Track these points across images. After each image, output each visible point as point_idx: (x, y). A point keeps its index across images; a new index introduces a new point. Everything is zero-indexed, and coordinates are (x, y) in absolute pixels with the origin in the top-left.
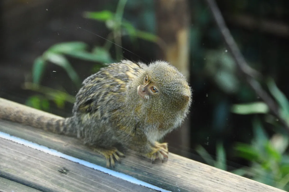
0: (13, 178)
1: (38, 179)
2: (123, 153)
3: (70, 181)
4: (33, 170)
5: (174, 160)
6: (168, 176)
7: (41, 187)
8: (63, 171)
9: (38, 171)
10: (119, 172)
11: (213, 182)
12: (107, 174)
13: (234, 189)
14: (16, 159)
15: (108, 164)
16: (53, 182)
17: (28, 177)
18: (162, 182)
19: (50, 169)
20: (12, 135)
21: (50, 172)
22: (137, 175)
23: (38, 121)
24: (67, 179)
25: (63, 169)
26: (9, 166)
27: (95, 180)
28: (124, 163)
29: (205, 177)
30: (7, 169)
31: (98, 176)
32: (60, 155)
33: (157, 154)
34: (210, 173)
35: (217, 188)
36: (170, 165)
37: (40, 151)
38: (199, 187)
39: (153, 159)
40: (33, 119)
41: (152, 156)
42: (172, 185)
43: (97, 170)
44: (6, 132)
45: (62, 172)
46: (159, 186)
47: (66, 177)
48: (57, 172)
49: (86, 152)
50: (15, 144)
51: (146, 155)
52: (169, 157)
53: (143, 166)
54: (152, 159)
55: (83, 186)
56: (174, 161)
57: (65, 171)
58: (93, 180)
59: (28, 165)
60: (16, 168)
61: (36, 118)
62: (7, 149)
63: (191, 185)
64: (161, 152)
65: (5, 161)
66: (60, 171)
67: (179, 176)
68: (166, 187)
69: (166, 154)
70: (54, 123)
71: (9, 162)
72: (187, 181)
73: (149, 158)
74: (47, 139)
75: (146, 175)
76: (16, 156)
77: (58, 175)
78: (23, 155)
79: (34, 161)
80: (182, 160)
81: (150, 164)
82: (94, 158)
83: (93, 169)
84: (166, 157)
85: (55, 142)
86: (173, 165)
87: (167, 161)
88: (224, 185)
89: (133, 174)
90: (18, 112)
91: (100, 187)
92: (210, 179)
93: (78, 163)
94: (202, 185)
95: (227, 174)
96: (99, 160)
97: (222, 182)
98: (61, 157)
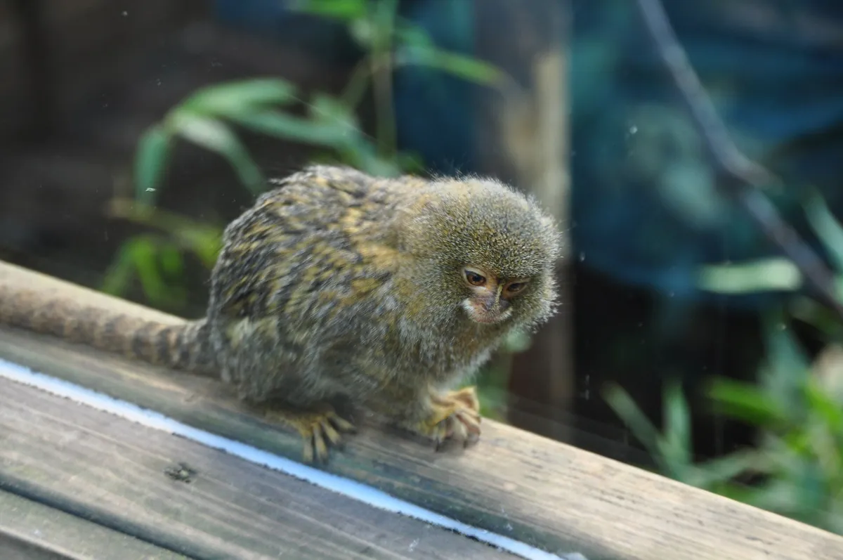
0: (38, 495)
1: (110, 497)
2: (349, 420)
3: (199, 502)
4: (96, 470)
5: (498, 440)
6: (480, 487)
7: (116, 519)
8: (180, 474)
9: (110, 474)
10: (340, 474)
11: (608, 504)
12: (305, 481)
13: (668, 522)
14: (46, 438)
15: (308, 453)
16: (151, 504)
17: (79, 491)
18: (463, 503)
19: (143, 468)
20: (36, 369)
21: (145, 479)
22: (391, 485)
23: (108, 331)
24: (189, 497)
25: (180, 468)
26: (29, 461)
27: (270, 500)
28: (353, 451)
29: (586, 490)
30: (21, 468)
31: (279, 489)
32: (171, 426)
33: (448, 422)
34: (600, 477)
35: (618, 519)
36: (486, 455)
37: (115, 415)
38: (566, 516)
39: (437, 439)
40: (93, 325)
41: (436, 429)
42: (491, 512)
43: (275, 470)
44: (20, 362)
45: (176, 476)
46: (452, 514)
47: (188, 491)
48: (162, 475)
49: (246, 420)
50: (45, 397)
51: (417, 427)
52: (482, 431)
53: (410, 458)
54: (434, 437)
55: (234, 516)
56: (496, 442)
57: (184, 473)
58: (267, 500)
59: (81, 456)
60: (45, 466)
61: (102, 322)
62: (21, 410)
63: (543, 511)
64: (459, 417)
65: (14, 446)
66: (171, 475)
67: (509, 487)
68: (473, 517)
69: (473, 422)
70: (153, 336)
71: (27, 448)
72: (532, 501)
73: (426, 434)
74: (136, 382)
75: (414, 484)
76: (46, 432)
77: (166, 486)
78: (67, 428)
79: (98, 447)
80: (520, 439)
81: (430, 451)
82: (268, 435)
83: (266, 467)
84: (473, 431)
85: (159, 390)
86: (494, 455)
87: (475, 442)
88: (639, 511)
89: (379, 482)
90: (51, 305)
91: (283, 519)
92: (599, 494)
93: (222, 451)
94: (574, 511)
95: (649, 479)
96: (284, 440)
97: (634, 502)
98: (174, 434)
